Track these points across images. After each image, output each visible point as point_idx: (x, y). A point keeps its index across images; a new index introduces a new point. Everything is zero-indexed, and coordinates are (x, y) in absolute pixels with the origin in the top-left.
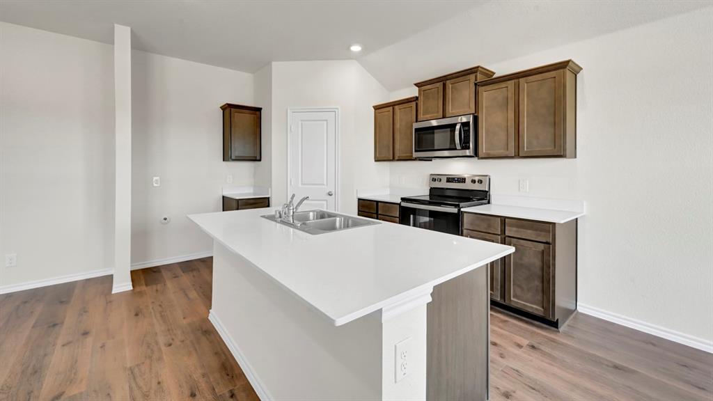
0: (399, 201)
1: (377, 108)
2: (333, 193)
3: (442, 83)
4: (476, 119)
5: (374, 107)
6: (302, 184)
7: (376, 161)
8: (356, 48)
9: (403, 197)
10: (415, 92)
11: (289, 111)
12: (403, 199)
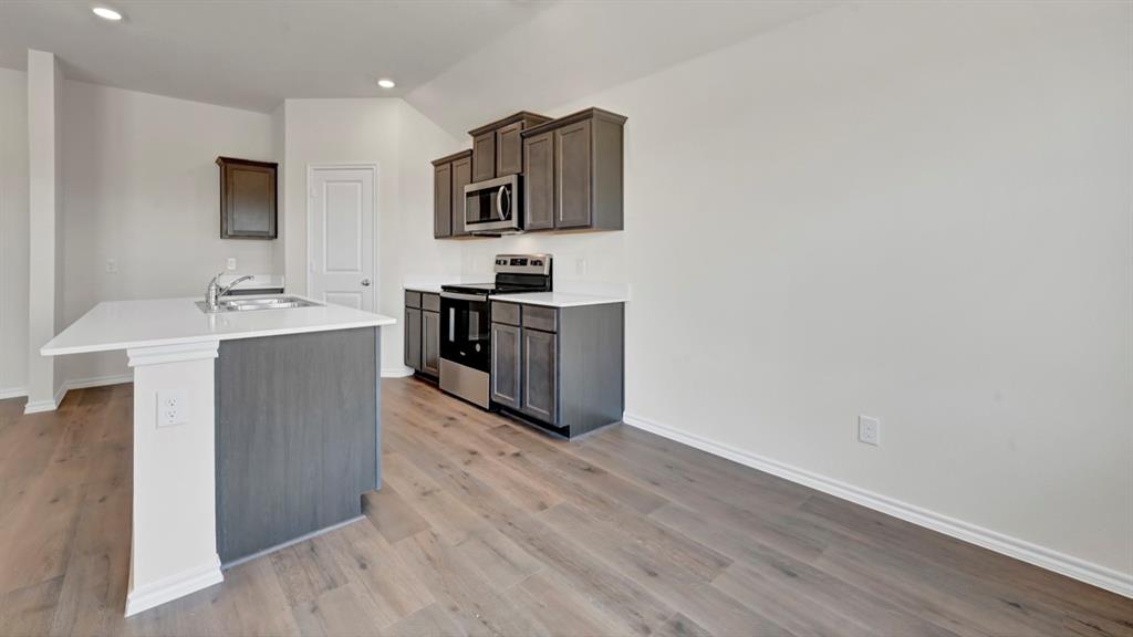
0: (439, 290)
1: (437, 164)
2: (370, 281)
3: (493, 133)
4: (521, 180)
5: (433, 163)
6: (328, 270)
7: (436, 238)
8: (386, 84)
9: (445, 284)
10: (469, 144)
11: (309, 168)
12: (445, 288)
